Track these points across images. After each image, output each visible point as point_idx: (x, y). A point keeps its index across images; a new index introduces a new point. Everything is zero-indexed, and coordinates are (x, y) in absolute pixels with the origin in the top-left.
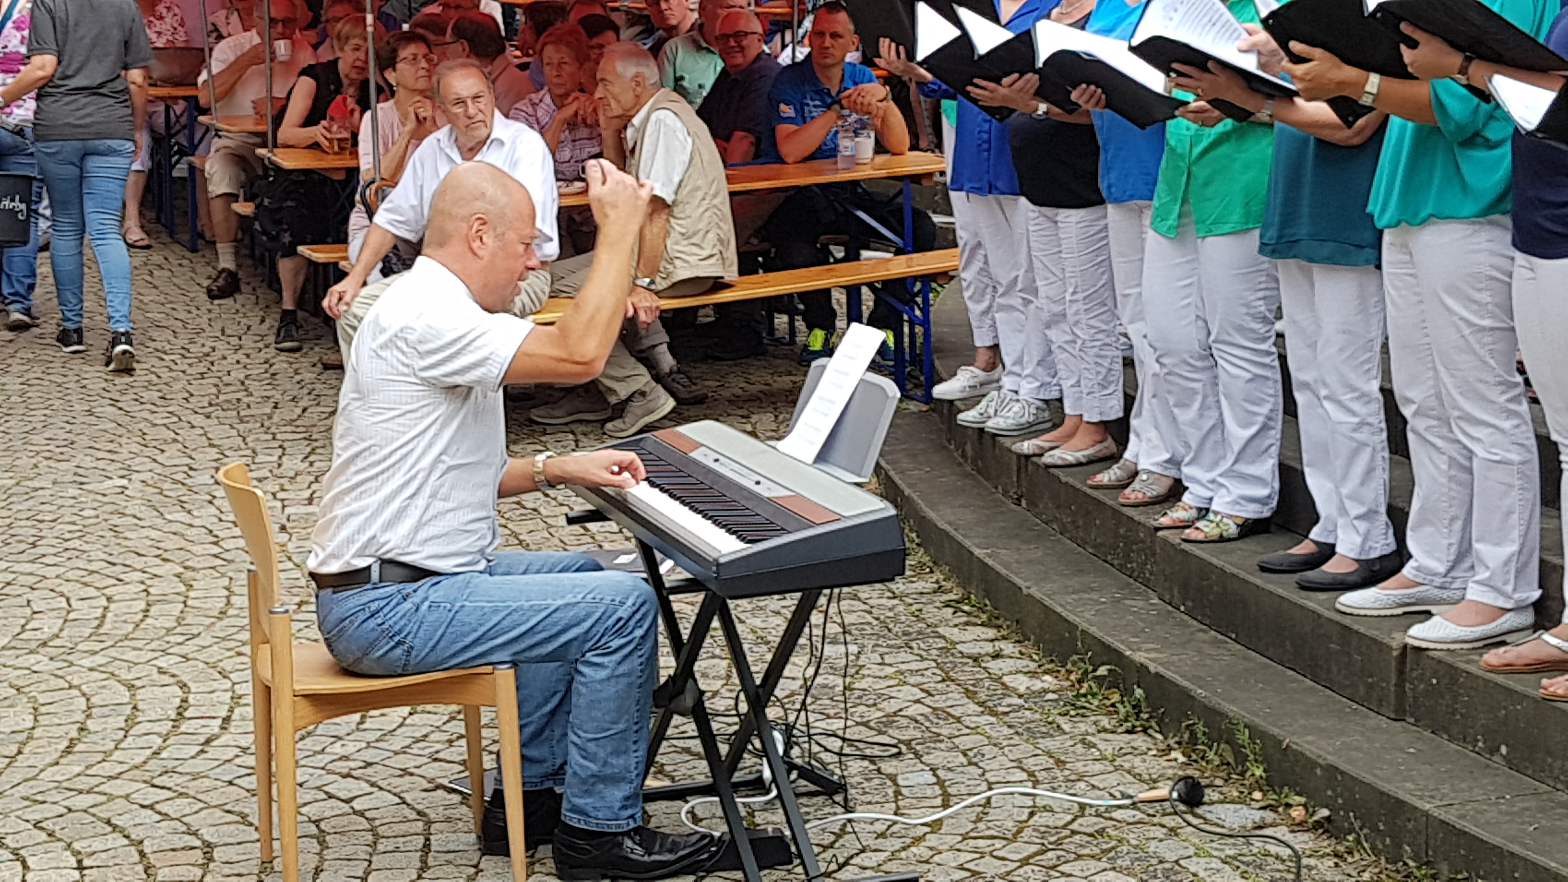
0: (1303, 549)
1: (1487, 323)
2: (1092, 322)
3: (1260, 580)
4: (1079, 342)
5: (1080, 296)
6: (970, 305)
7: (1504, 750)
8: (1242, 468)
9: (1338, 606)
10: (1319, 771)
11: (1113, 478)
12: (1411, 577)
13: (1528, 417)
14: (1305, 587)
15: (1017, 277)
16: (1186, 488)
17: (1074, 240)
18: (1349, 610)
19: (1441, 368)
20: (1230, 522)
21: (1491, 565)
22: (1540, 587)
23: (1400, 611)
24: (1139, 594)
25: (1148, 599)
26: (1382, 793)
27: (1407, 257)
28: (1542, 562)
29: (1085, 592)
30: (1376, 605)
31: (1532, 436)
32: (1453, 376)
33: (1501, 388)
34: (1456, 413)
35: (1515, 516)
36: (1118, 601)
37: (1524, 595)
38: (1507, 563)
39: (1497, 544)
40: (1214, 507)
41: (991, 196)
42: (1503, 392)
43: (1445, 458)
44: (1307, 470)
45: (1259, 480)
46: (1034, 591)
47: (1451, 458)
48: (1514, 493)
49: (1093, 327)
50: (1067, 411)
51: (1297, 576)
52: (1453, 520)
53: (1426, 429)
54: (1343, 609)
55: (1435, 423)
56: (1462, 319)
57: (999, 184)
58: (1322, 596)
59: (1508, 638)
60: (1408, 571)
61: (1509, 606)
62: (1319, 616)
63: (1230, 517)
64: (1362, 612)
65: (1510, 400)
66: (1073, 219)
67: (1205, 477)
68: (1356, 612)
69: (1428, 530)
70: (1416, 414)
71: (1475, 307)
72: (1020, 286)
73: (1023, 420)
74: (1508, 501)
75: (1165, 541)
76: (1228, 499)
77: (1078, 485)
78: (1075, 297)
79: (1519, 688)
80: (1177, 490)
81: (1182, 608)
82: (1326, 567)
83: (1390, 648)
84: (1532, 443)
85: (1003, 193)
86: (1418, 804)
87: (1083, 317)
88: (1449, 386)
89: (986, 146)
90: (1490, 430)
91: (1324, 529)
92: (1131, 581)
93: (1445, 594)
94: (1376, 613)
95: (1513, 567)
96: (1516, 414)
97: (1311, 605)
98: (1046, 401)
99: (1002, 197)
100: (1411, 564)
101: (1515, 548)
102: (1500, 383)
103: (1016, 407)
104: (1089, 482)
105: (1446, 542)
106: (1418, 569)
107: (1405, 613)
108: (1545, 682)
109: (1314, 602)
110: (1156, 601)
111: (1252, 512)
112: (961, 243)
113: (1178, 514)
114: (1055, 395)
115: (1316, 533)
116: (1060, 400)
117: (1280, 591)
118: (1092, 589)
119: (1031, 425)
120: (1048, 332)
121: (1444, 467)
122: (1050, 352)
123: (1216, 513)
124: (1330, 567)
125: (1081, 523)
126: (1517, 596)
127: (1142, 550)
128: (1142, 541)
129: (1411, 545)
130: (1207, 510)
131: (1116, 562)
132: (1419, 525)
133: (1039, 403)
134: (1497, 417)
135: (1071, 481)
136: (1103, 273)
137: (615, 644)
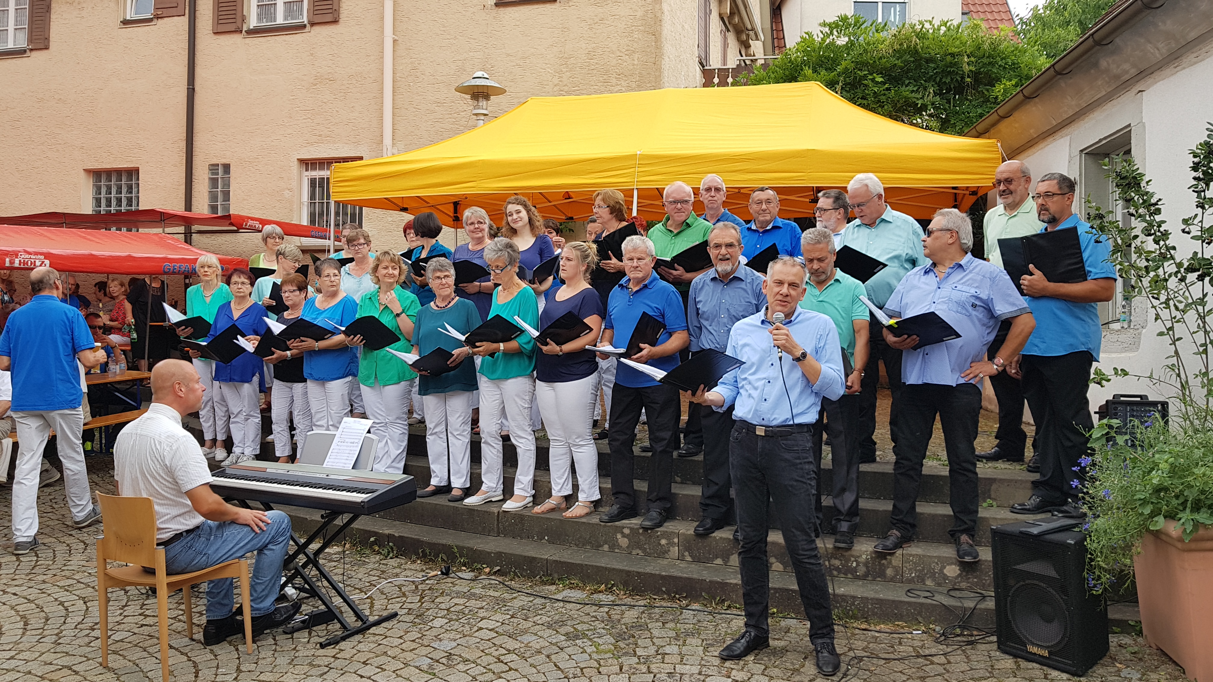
0: (430, 488)
7: (546, 538)
9: (464, 504)
10: (493, 555)
12: (485, 491)
14: (450, 500)
18: (469, 505)
21: (524, 483)
23: (484, 502)
26: (525, 557)
30: (479, 501)
38: (529, 482)
41: (231, 383)
42: (529, 428)
43: (496, 450)
47: (498, 450)
50: (278, 455)
54: (467, 504)
55: (494, 439)
56: (520, 405)
60: (484, 488)
61: (528, 495)
64: (474, 504)
68: (471, 505)
71: (524, 401)
79: (552, 517)
82: (452, 493)
83: (494, 513)
85: (236, 381)
86: (542, 557)
90: (526, 440)
91: (438, 480)
93: (496, 494)
94: (478, 504)
95: (531, 483)
99: (235, 383)
100: (484, 486)
101: (531, 477)
105: (495, 477)
106: (487, 488)
108: (564, 514)
115: (434, 483)
121: (496, 453)
124: (454, 493)
126: (531, 492)
129: (483, 480)
132: (486, 473)
134: (528, 436)
137: (281, 539)
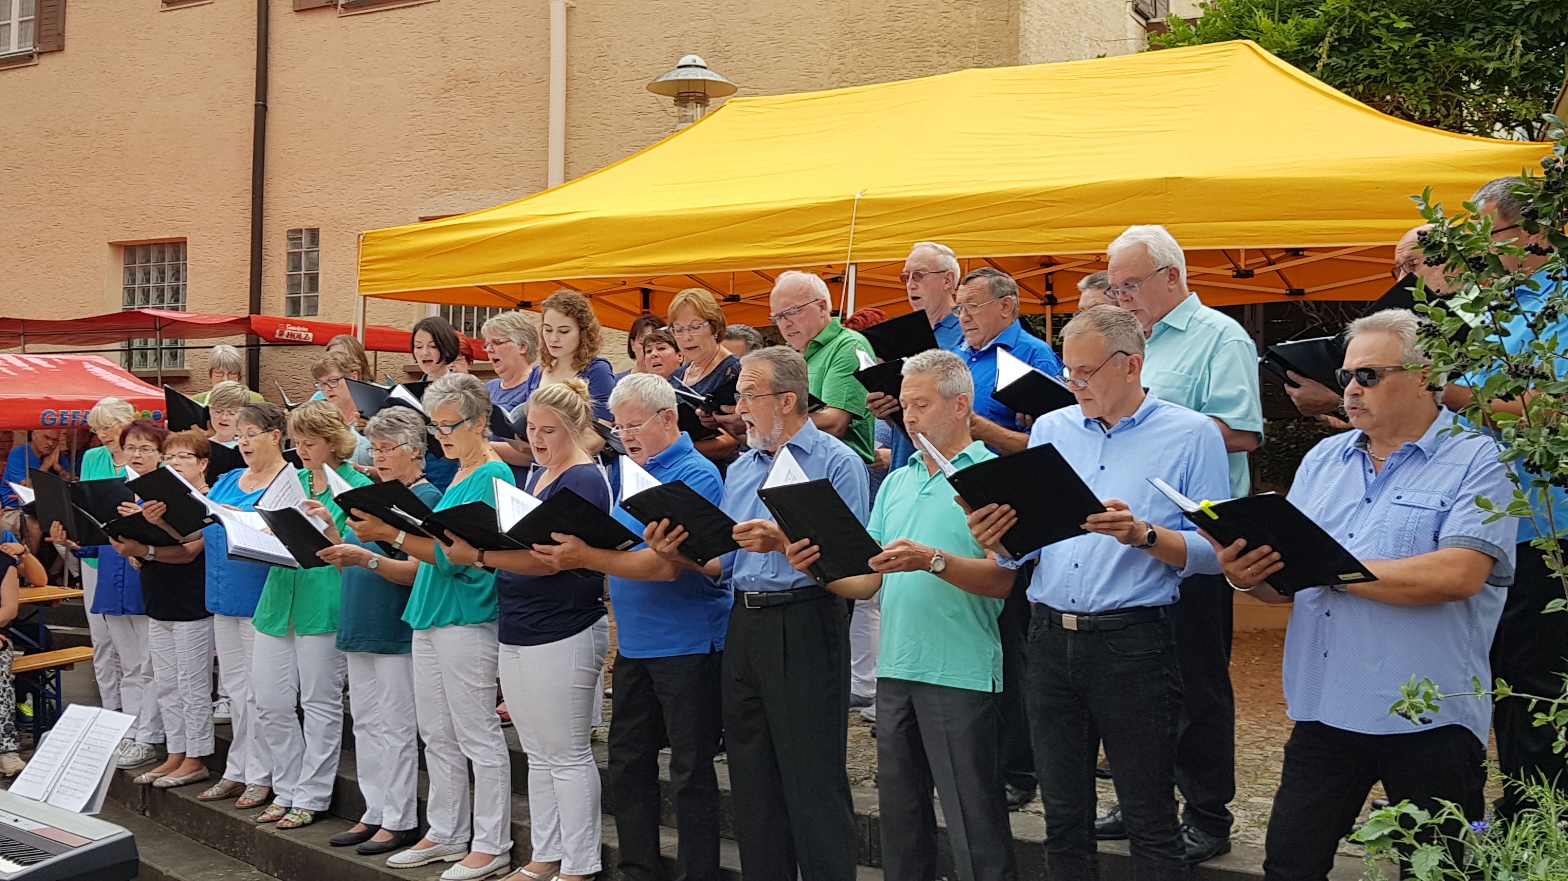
0: (357, 829)
1: (481, 685)
2: (196, 693)
3: (333, 852)
4: (186, 706)
5: (189, 677)
6: (100, 683)
8: (316, 779)
9: (388, 863)
11: (215, 793)
12: (431, 840)
13: (503, 738)
14: (361, 853)
15: (140, 665)
16: (276, 796)
17: (186, 641)
18: (396, 866)
19: (453, 713)
20: (307, 814)
21: (487, 829)
22: (512, 839)
23: (426, 862)
24: (243, 868)
25: (250, 870)
27: (430, 647)
28: (512, 824)
29: (207, 870)
30: (413, 861)
31: (506, 749)
32: (461, 717)
33: (489, 722)
34: (463, 739)
35: (500, 799)
36: (230, 874)
37: (505, 846)
38: (496, 827)
39: (490, 816)
40: (294, 805)
41: (123, 616)
42: (490, 725)
43: (449, 766)
44: (359, 780)
45: (325, 786)
46: (173, 873)
47: (453, 766)
48: (500, 783)
49: (196, 696)
50: (169, 751)
51: (357, 847)
52: (455, 803)
53: (438, 750)
54: (392, 865)
55: (443, 745)
56: (467, 684)
57: (130, 608)
58: (375, 858)
59: (498, 873)
60: (429, 836)
61: (497, 853)
62: (377, 872)
63: (307, 810)
64: (404, 866)
65: (494, 730)
66: (185, 628)
67: (290, 787)
68: (400, 866)
69: (439, 811)
70: (431, 741)
71: (474, 676)
72: (142, 671)
73: (138, 758)
74: (495, 790)
75: (262, 832)
76: (307, 800)
77: (193, 800)
78: (185, 678)
80: (271, 796)
81: (276, 875)
82: (373, 839)
84: (506, 754)
85: (133, 614)
87: (189, 690)
88: (459, 724)
89: (121, 584)
90: (484, 748)
91: (370, 816)
92: (235, 859)
93: (452, 848)
94: (412, 865)
95: (499, 829)
96: (498, 737)
97: (370, 865)
98: (154, 745)
99: (132, 616)
100: (430, 831)
101: (500, 817)
102: (488, 720)
103: (133, 750)
104: (199, 797)
105: (450, 817)
106: (435, 835)
107: (429, 863)
109: (372, 862)
110: (256, 871)
111: (320, 807)
112: (94, 644)
113: (272, 812)
114: (161, 741)
115: (364, 819)
116: (164, 744)
117: (349, 858)
118: (212, 868)
119: (143, 761)
120: (159, 700)
121: (449, 772)
122: (159, 714)
123: (298, 809)
124: (378, 838)
125: (195, 823)
126: (502, 847)
127: (244, 839)
128: (244, 833)
129: (430, 820)
130: (290, 808)
131: (223, 848)
132: (435, 807)
133: (149, 746)
134: (487, 740)
135: (186, 797)
136: (203, 662)
